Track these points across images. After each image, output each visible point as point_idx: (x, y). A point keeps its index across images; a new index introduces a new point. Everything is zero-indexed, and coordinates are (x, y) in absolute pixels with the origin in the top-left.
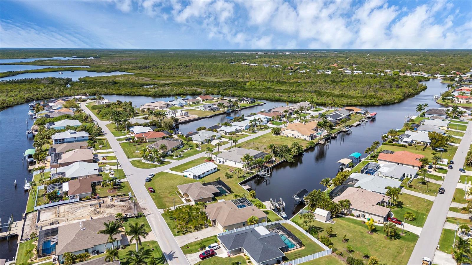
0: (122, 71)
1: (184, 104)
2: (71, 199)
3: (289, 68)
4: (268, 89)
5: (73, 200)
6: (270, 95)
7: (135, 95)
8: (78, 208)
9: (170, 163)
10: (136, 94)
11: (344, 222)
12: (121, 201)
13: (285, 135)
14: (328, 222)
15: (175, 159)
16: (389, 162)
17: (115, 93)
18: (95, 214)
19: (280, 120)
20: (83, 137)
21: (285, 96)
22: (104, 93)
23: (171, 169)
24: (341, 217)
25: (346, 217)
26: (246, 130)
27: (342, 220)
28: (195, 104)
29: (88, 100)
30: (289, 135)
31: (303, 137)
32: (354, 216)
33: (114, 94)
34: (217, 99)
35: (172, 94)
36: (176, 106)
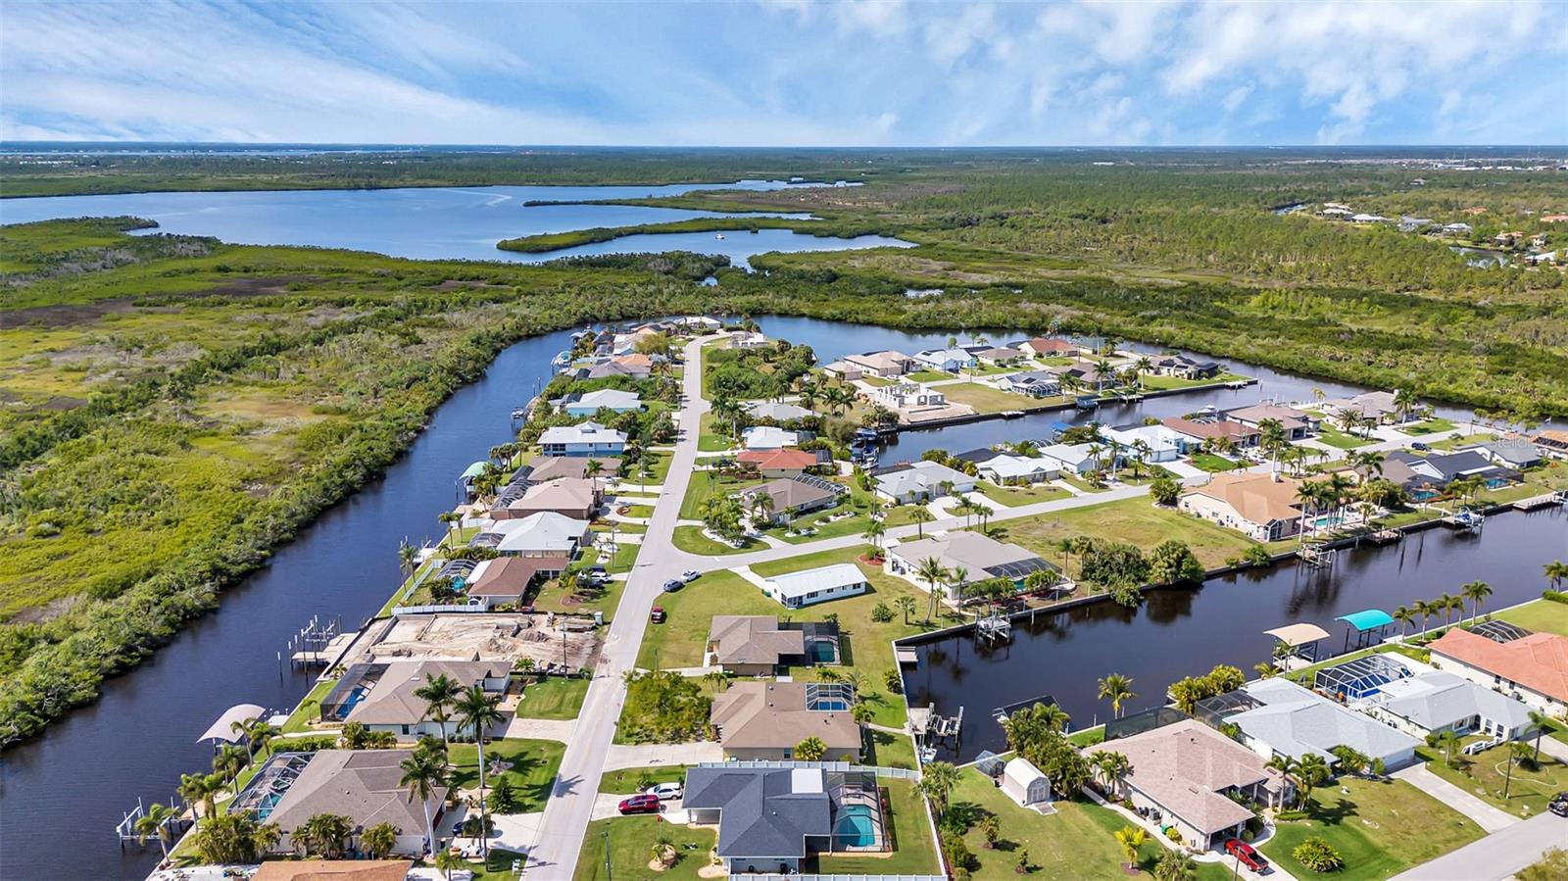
1: (965, 365)
2: (472, 603)
3: (1502, 236)
5: (472, 608)
12: (569, 630)
13: (1192, 512)
14: (1033, 807)
15: (788, 540)
16: (1467, 665)
19: (1234, 453)
20: (609, 445)
23: (753, 568)
24: (1090, 801)
25: (1108, 806)
28: (1003, 366)
30: (1205, 513)
31: (1245, 527)
32: (1133, 809)
34: (1091, 352)
36: (937, 368)
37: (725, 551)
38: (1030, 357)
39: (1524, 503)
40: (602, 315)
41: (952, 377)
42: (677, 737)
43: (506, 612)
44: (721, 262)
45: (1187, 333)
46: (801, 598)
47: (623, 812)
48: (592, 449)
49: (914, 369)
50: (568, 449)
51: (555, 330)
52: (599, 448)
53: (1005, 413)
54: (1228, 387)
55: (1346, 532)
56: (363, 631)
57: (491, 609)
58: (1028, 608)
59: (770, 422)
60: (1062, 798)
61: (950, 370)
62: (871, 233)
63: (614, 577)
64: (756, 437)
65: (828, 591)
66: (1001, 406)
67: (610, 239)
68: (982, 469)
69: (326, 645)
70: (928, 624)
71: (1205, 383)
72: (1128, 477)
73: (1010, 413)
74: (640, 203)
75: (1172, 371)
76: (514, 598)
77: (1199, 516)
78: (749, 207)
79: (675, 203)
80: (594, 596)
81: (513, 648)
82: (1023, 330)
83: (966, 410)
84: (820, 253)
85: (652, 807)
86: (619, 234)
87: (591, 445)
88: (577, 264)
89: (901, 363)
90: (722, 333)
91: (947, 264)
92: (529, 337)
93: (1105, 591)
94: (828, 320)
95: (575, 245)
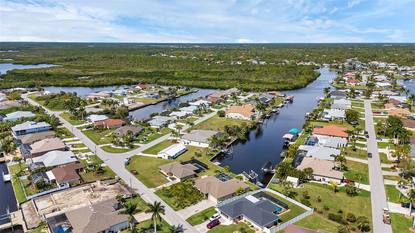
0: (49, 64)
1: (126, 93)
2: (61, 186)
3: (205, 59)
4: (196, 78)
5: (64, 188)
6: (199, 83)
7: (74, 86)
8: (72, 194)
9: (139, 147)
10: (74, 84)
11: (310, 186)
12: (110, 184)
13: (229, 117)
14: (298, 187)
15: (141, 143)
16: (323, 135)
17: (52, 84)
18: (92, 198)
19: (219, 104)
20: (44, 127)
21: (213, 84)
22: (40, 84)
23: (143, 152)
24: (306, 182)
25: (310, 182)
26: (194, 114)
27: (308, 184)
28: (136, 92)
29: (28, 92)
30: (233, 117)
31: (245, 118)
32: (316, 180)
33: (51, 86)
34: (154, 87)
35: (109, 84)
36: (119, 95)
38: (141, 90)
43: (79, 185)
46: (173, 156)
47: (210, 228)
50: (27, 131)
53: (153, 103)
54: (194, 92)
55: (262, 116)
56: (21, 209)
57: (70, 187)
58: (227, 145)
62: (43, 63)
63: (102, 166)
64: (93, 118)
65: (179, 152)
66: (149, 102)
68: (171, 116)
70: (211, 155)
71: (189, 91)
72: (204, 113)
75: (180, 89)
76: (78, 180)
80: (104, 172)
81: (100, 195)
83: (142, 103)
85: (219, 223)
87: (37, 128)
89: (110, 94)
93: (237, 137)
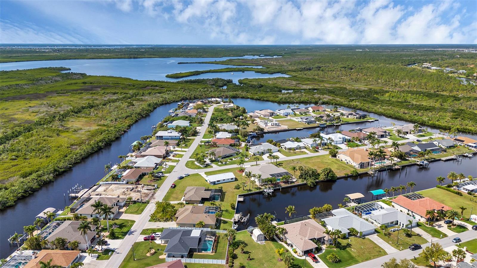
1: (290, 114)
5: (122, 183)
6: (394, 110)
9: (212, 167)
11: (273, 246)
12: (147, 190)
13: (340, 159)
14: (259, 242)
15: (218, 165)
16: (401, 206)
23: (206, 173)
26: (310, 148)
31: (354, 164)
32: (287, 244)
36: (282, 115)
37: (199, 168)
38: (311, 111)
39: (444, 159)
40: (189, 98)
41: (285, 117)
42: (167, 220)
43: (131, 184)
44: (230, 81)
45: (362, 105)
46: (215, 182)
47: (144, 240)
48: (170, 137)
49: (274, 115)
50: (163, 137)
51: (174, 102)
52: (173, 137)
53: (297, 129)
54: (369, 121)
55: (385, 166)
56: (90, 188)
57: (127, 183)
58: (280, 186)
59: (225, 131)
60: (268, 240)
61: (285, 115)
62: (278, 72)
63: (165, 175)
64: (220, 135)
65: (223, 180)
66: (297, 126)
67: (200, 74)
68: (282, 145)
69: (79, 192)
70: (250, 190)
71: (362, 120)
72: (326, 149)
73: (298, 129)
74: (212, 63)
75: (352, 116)
76: (134, 180)
77: (342, 160)
78: (245, 64)
79: (222, 63)
80: (158, 180)
81: (129, 194)
82: (313, 103)
83: (285, 127)
84: (261, 79)
85: (153, 239)
86: (203, 73)
87: (170, 136)
88: (187, 82)
89: (270, 113)
90: (222, 103)
91: (298, 82)
92: (166, 104)
93: (305, 182)
94: (255, 99)
95: (189, 76)
